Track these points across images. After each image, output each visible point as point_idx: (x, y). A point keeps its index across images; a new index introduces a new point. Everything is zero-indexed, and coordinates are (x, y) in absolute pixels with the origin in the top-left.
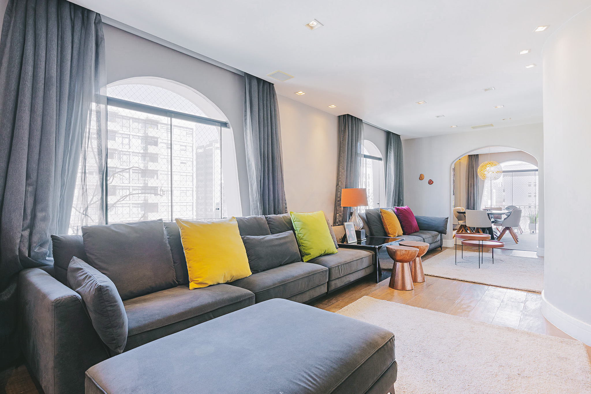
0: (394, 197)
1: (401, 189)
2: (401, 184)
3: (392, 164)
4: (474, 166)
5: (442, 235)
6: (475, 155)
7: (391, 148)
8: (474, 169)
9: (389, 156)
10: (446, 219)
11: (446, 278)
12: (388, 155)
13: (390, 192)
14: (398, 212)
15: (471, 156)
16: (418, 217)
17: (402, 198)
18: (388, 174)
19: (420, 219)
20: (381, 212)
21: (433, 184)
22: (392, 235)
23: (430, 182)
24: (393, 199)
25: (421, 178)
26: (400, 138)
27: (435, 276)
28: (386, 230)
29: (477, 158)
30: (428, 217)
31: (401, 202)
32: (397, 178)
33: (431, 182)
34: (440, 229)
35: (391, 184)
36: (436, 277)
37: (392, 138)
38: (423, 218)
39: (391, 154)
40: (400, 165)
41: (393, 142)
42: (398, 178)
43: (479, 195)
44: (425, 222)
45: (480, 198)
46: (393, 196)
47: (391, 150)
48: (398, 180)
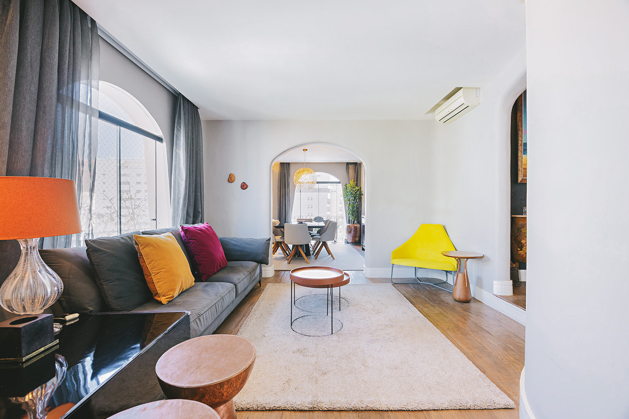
0: (186, 208)
1: (199, 194)
2: (199, 186)
3: (182, 150)
4: (286, 175)
5: (261, 265)
6: (286, 163)
7: (179, 123)
8: (286, 178)
9: (177, 137)
10: (267, 241)
11: (294, 410)
12: (175, 134)
13: (179, 199)
14: (187, 237)
15: (283, 164)
16: (226, 239)
17: (200, 210)
18: (175, 167)
19: (229, 243)
20: (137, 244)
21: (247, 189)
22: (163, 296)
23: (243, 186)
24: (183, 210)
25: (231, 179)
26: (197, 111)
27: (266, 410)
28: (150, 285)
29: (288, 167)
30: (241, 240)
31: (199, 215)
32: (191, 176)
33: (245, 187)
34: (260, 258)
35: (181, 185)
36: (269, 410)
37: (182, 105)
38: (234, 241)
39: (181, 133)
40: (197, 156)
41: (184, 114)
42: (194, 177)
43: (290, 206)
44: (236, 248)
45: (291, 208)
46: (184, 205)
47: (180, 127)
48: (194, 179)
